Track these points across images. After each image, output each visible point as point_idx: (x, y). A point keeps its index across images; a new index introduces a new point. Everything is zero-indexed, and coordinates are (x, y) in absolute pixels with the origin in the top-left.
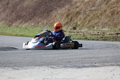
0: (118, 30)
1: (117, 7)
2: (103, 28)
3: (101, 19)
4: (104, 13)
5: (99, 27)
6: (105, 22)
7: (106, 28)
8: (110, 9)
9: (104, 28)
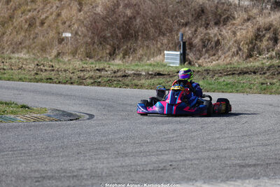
0: (53, 56)
1: (35, 9)
2: (13, 52)
3: (4, 34)
4: (10, 23)
5: (5, 51)
6: (15, 40)
7: (21, 52)
8: (22, 13)
9: (18, 52)
